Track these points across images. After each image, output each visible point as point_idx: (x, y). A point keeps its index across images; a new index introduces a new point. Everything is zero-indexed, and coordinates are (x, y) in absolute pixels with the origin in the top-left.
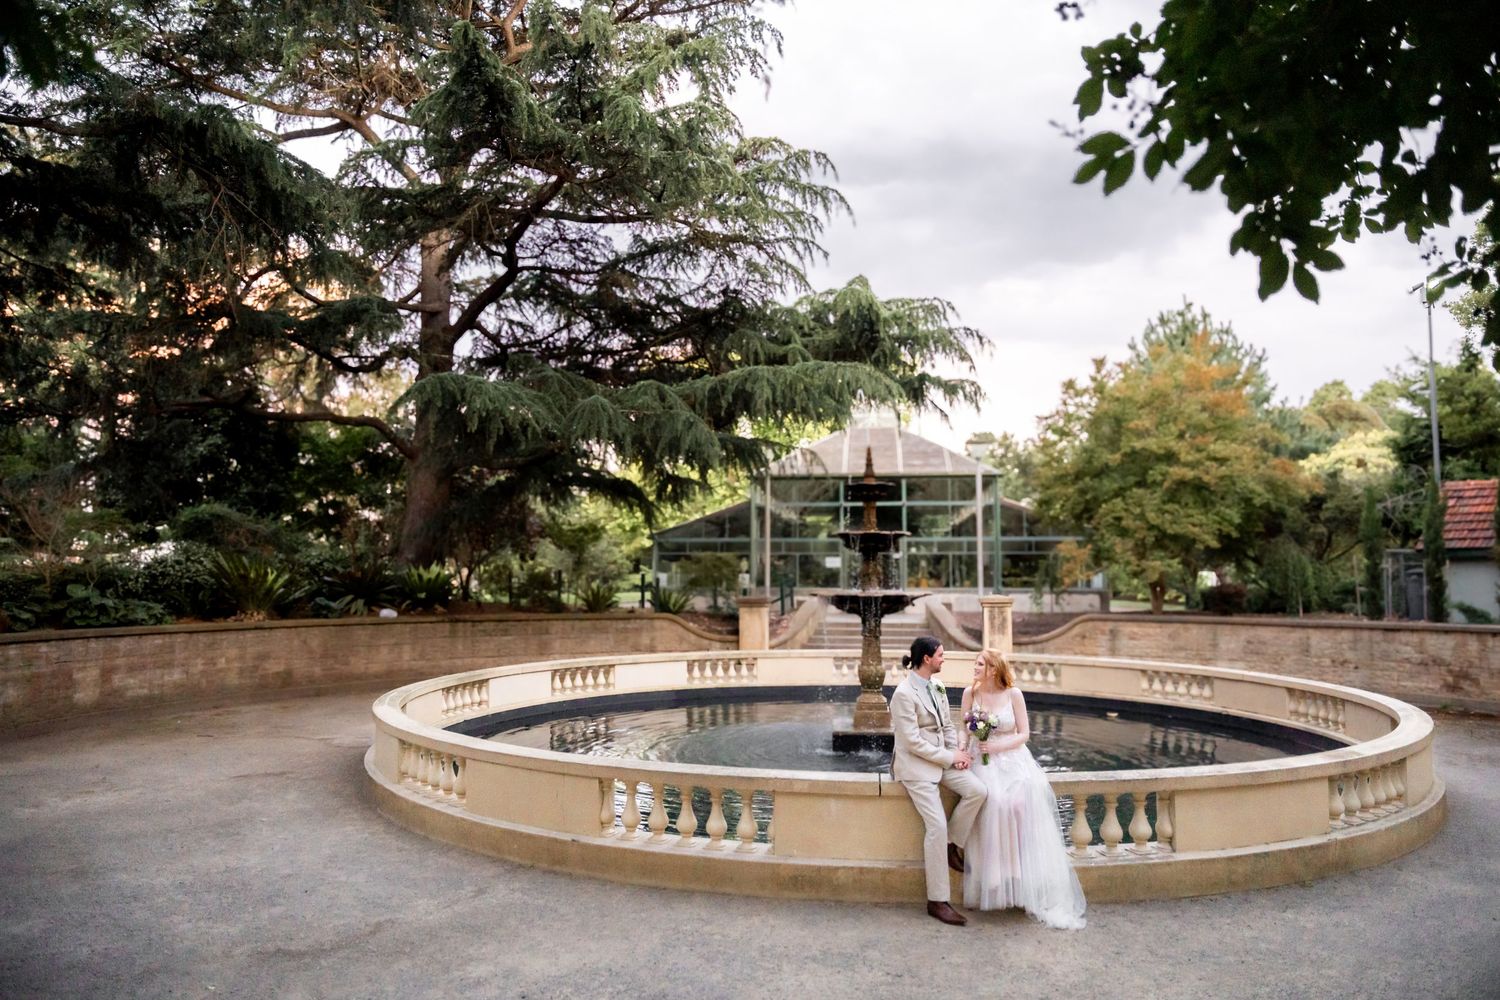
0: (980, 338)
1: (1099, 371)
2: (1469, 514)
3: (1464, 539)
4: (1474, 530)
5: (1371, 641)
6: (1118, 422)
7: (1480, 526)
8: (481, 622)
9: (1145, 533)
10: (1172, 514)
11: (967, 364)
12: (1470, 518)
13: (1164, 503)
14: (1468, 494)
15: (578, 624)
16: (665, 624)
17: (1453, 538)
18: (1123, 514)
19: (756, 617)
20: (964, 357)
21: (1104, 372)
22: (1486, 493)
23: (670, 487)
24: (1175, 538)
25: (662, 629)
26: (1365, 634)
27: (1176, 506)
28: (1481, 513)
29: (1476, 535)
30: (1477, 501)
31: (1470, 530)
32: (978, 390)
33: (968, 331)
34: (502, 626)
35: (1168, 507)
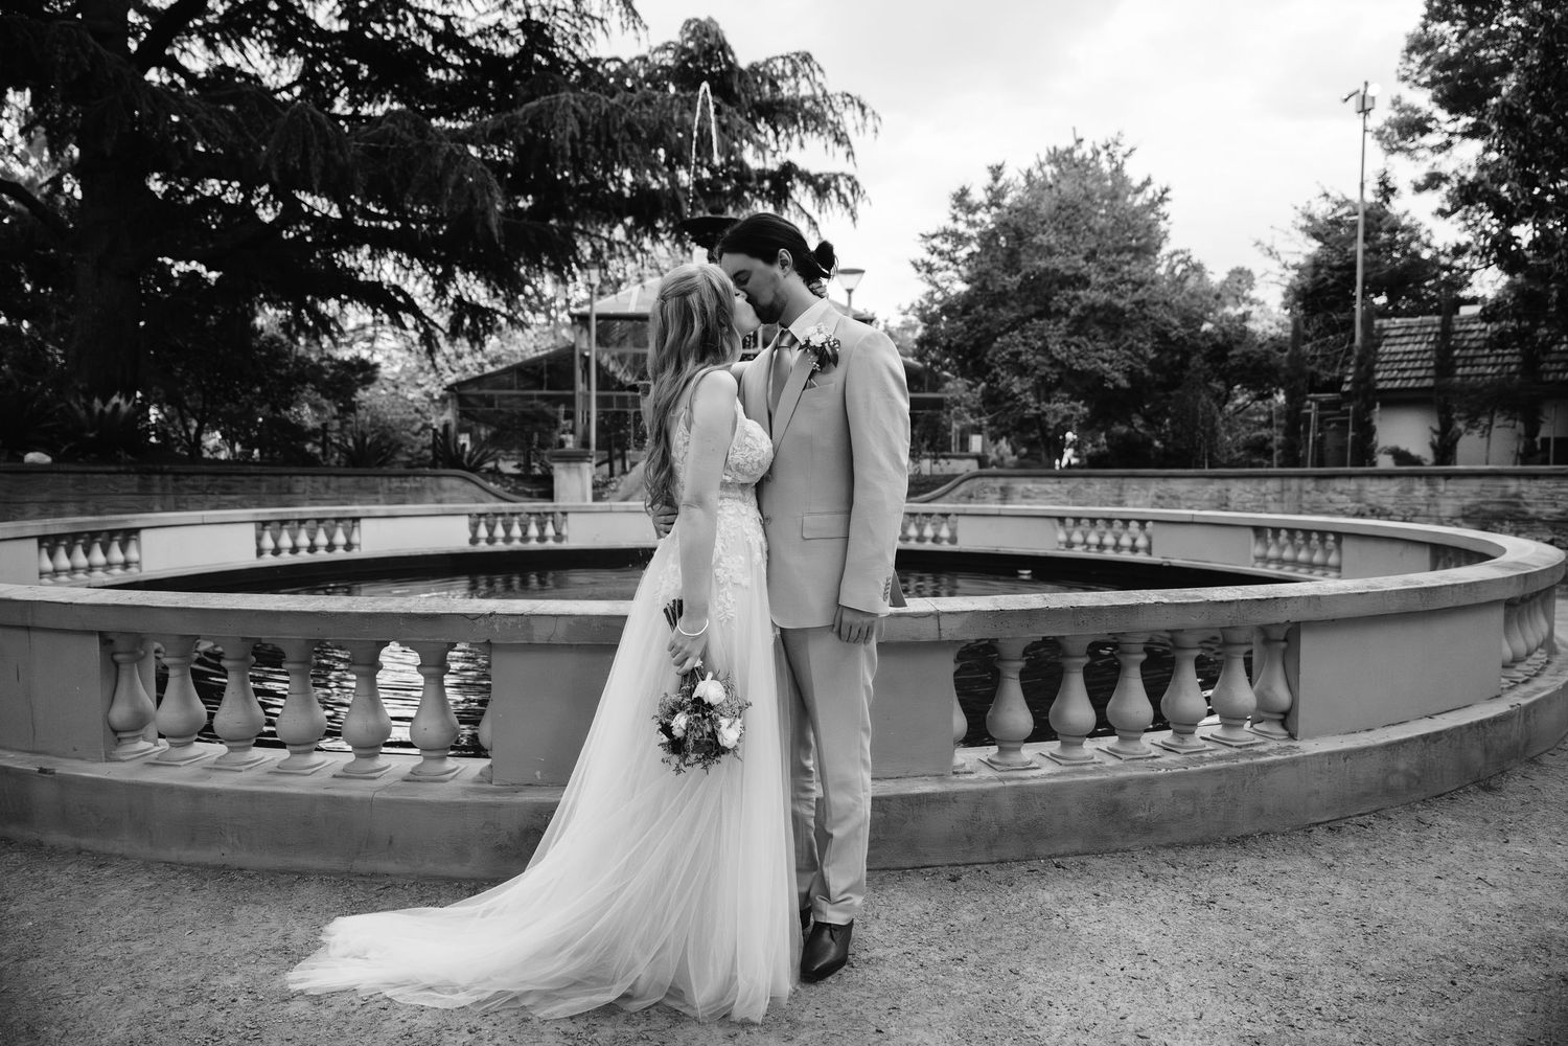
0: (863, 108)
1: (996, 179)
2: (1397, 353)
3: (1395, 379)
4: (1404, 370)
5: (1300, 490)
6: (1019, 236)
7: (1411, 365)
8: (189, 474)
9: (1047, 369)
10: (1078, 346)
11: (842, 150)
12: (1399, 357)
13: (1070, 334)
14: (1393, 333)
15: (334, 482)
16: (456, 483)
17: (1385, 378)
18: (1021, 348)
19: (575, 475)
20: (840, 139)
21: (1001, 183)
22: (1413, 331)
23: (467, 321)
24: (1082, 375)
25: (452, 489)
26: (1294, 483)
27: (1084, 339)
28: (1410, 352)
29: (1407, 374)
30: (1405, 340)
31: (1400, 370)
32: (855, 186)
33: (849, 99)
34: (220, 481)
35: (1075, 339)
